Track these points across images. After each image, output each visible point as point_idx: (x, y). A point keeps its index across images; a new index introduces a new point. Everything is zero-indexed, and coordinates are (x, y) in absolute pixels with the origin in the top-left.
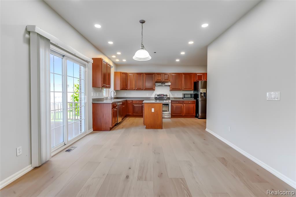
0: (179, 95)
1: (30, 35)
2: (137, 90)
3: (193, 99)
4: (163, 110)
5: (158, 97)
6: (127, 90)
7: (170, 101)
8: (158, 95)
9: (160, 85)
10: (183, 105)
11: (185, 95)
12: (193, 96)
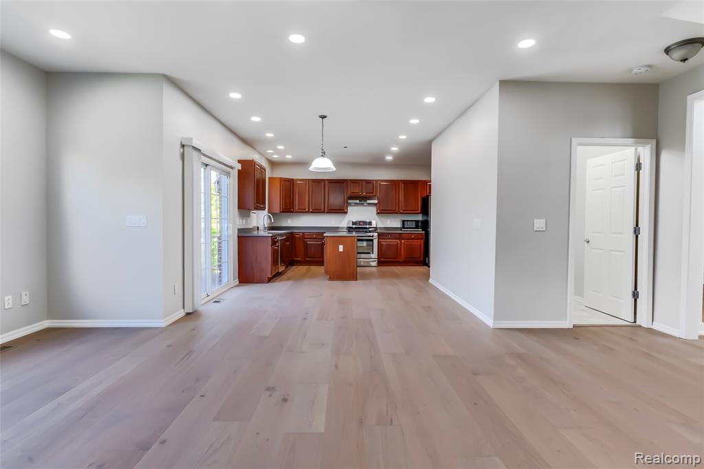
0: (393, 222)
1: (184, 150)
2: (312, 212)
3: (420, 231)
4: (359, 251)
5: (354, 226)
6: (293, 212)
7: (376, 234)
8: (353, 223)
9: (356, 204)
10: (401, 242)
11: (406, 222)
12: (420, 224)
